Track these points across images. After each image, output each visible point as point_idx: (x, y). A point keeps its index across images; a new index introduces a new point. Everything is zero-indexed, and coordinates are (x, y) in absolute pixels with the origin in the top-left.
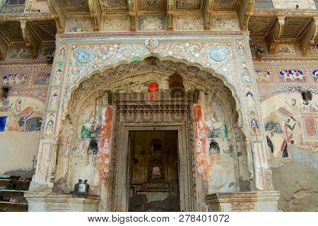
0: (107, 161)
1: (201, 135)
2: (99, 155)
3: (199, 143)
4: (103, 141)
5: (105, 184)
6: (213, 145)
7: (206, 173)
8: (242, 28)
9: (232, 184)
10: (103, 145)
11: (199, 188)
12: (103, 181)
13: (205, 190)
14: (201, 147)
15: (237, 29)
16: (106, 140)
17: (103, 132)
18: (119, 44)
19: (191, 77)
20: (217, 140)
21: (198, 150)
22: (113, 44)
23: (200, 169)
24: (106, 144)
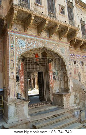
0: (23, 84)
1: (51, 74)
2: (20, 82)
3: (50, 77)
4: (21, 76)
5: (23, 93)
6: (54, 77)
7: (52, 86)
8: (68, 42)
9: (59, 89)
10: (21, 78)
11: (51, 92)
12: (23, 92)
13: (52, 92)
14: (51, 78)
15: (67, 42)
16: (22, 76)
17: (20, 73)
18: (34, 40)
19: (49, 53)
20: (55, 76)
21: (50, 79)
22: (32, 40)
23: (51, 85)
24: (22, 78)
